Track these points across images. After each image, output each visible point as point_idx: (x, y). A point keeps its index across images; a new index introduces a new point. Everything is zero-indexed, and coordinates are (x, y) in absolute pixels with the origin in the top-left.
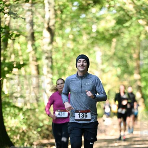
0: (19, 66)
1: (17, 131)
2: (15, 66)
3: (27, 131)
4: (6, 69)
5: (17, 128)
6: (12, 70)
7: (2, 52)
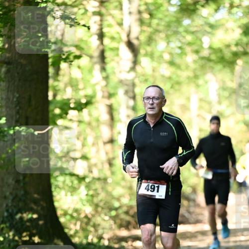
0: (80, 107)
1: (75, 215)
2: (72, 105)
3: (93, 216)
4: (57, 111)
5: (76, 211)
6: (67, 114)
7: (51, 82)
